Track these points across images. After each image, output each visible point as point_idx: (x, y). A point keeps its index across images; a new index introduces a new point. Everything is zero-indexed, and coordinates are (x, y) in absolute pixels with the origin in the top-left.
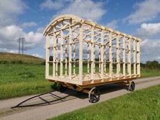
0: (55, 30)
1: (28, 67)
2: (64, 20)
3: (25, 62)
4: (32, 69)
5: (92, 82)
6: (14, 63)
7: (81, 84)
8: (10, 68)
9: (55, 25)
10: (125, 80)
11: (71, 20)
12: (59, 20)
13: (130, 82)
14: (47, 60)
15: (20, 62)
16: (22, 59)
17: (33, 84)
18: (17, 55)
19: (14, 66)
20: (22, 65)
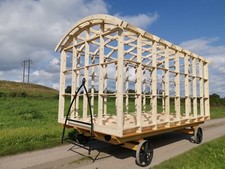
0: (75, 43)
1: (34, 102)
2: (91, 25)
3: (30, 94)
4: (40, 105)
5: (139, 132)
6: (14, 95)
7: (121, 136)
8: (7, 103)
9: (76, 35)
10: (188, 125)
11: (103, 24)
12: (83, 26)
13: (196, 128)
14: (62, 92)
15: (24, 95)
16: (26, 90)
17: (38, 130)
18: (21, 84)
19: (14, 100)
20: (26, 99)
